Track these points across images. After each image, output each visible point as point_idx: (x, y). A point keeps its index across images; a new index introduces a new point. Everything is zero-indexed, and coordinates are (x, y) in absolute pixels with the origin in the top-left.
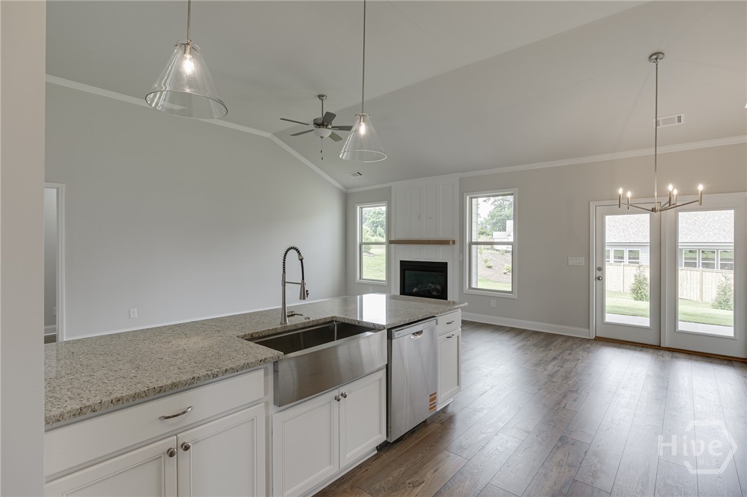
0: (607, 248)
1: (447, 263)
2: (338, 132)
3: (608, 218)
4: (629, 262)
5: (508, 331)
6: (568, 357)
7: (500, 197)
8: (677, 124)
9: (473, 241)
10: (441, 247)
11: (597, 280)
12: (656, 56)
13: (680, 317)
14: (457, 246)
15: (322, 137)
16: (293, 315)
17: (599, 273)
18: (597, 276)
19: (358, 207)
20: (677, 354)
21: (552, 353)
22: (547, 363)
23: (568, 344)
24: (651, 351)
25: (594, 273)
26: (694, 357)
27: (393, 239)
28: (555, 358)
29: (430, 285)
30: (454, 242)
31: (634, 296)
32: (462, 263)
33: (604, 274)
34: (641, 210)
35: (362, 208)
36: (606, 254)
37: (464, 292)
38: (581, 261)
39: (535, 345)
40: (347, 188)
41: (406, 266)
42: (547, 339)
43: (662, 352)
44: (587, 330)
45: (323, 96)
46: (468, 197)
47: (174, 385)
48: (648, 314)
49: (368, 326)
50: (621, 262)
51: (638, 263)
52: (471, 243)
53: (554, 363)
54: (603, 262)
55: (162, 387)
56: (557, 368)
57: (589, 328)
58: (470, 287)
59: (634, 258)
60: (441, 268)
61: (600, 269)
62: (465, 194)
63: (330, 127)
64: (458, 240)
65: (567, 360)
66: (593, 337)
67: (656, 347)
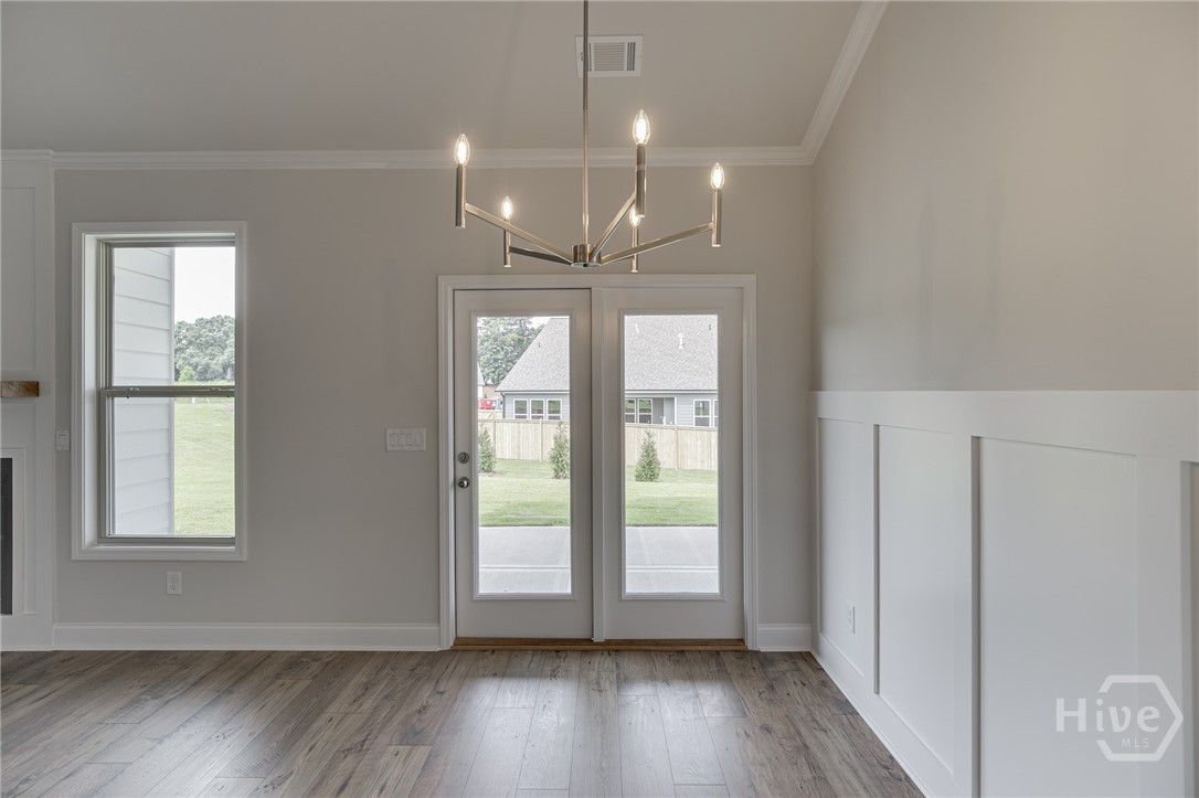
1: (11, 463)
3: (481, 321)
4: (550, 418)
9: (116, 383)
11: (458, 488)
14: (49, 400)
17: (462, 470)
18: (459, 476)
24: (575, 665)
31: (554, 466)
32: (66, 460)
37: (81, 553)
38: (419, 437)
43: (596, 665)
44: (433, 628)
46: (89, 237)
50: (539, 418)
51: (558, 418)
52: (107, 393)
57: (439, 622)
58: (101, 537)
59: (554, 412)
61: (465, 458)
62: (75, 227)
66: (448, 643)
67: (583, 647)
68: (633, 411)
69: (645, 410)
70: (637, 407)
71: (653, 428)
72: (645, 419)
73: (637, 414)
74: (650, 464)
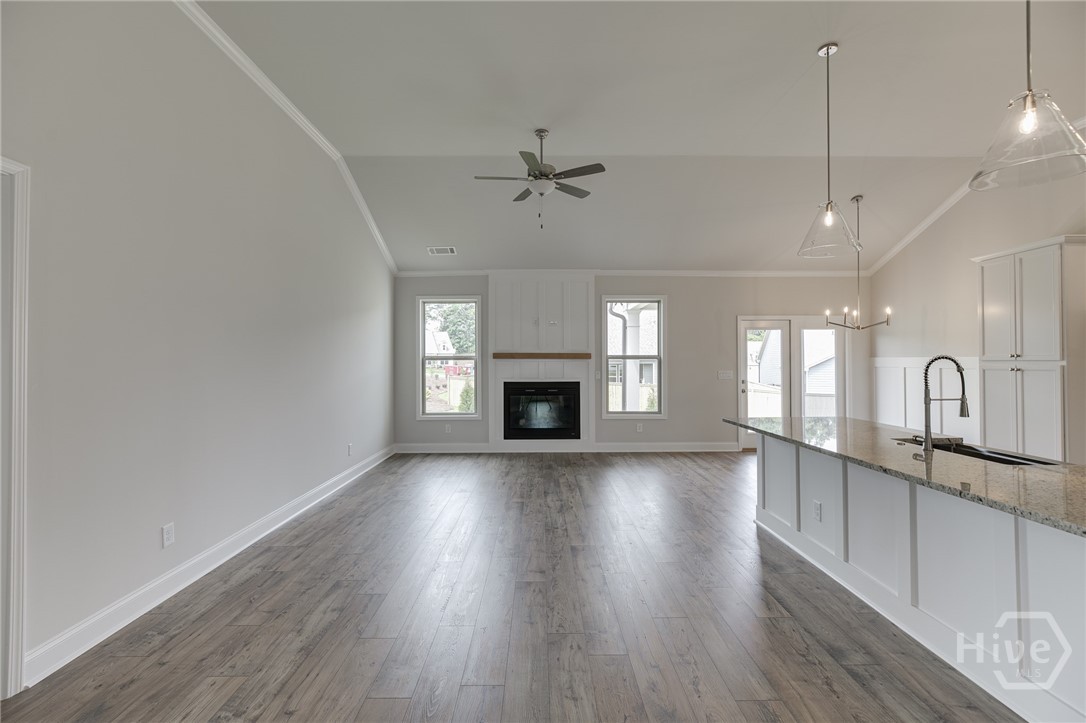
9: (609, 354)
18: (742, 388)
40: (400, 269)
57: (738, 441)
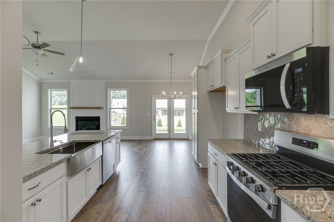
0: (157, 110)
1: (100, 117)
2: (47, 53)
3: (157, 100)
5: (126, 141)
6: (148, 146)
7: (124, 91)
8: (174, 74)
10: (97, 110)
11: (154, 120)
12: (171, 54)
13: (175, 130)
14: (104, 109)
15: (37, 54)
16: (56, 142)
17: (154, 118)
19: (49, 90)
20: (174, 140)
21: (143, 146)
22: (143, 149)
23: (147, 142)
24: (168, 140)
25: (153, 118)
26: (178, 140)
27: (71, 106)
28: (144, 147)
29: (91, 126)
30: (103, 108)
32: (106, 117)
33: (156, 118)
34: (167, 98)
35: (51, 91)
36: (157, 112)
37: (108, 128)
38: (150, 114)
39: (137, 144)
41: (78, 119)
42: (140, 142)
43: (171, 140)
44: (151, 137)
45: (38, 32)
46: (109, 90)
47: (35, 173)
48: (167, 130)
49: (93, 142)
52: (110, 108)
53: (144, 148)
54: (155, 115)
55: (31, 174)
56: (146, 150)
58: (110, 126)
60: (97, 119)
61: (155, 117)
62: (108, 88)
63: (43, 49)
64: (105, 107)
65: (148, 147)
66: (153, 139)
67: (170, 139)
68: (176, 113)
69: (179, 113)
70: (177, 112)
71: (181, 117)
72: (178, 115)
73: (177, 114)
74: (180, 125)
